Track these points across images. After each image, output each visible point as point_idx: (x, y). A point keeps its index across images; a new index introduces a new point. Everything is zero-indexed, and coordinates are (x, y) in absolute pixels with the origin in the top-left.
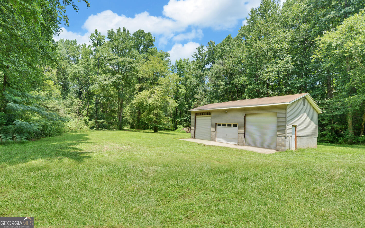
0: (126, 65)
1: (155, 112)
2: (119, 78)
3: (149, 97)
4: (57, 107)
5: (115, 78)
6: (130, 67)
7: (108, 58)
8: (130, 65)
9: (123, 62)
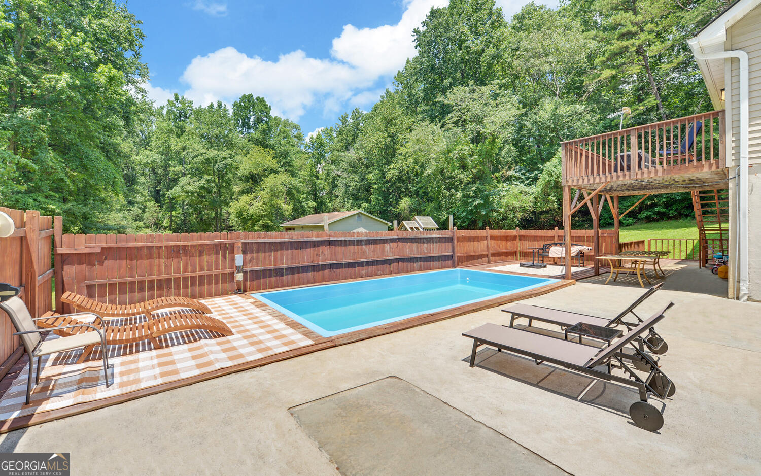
0: (218, 161)
1: (261, 222)
2: (208, 181)
3: (251, 205)
4: (122, 223)
5: (203, 181)
6: (224, 164)
7: (192, 155)
8: (224, 162)
9: (214, 157)
